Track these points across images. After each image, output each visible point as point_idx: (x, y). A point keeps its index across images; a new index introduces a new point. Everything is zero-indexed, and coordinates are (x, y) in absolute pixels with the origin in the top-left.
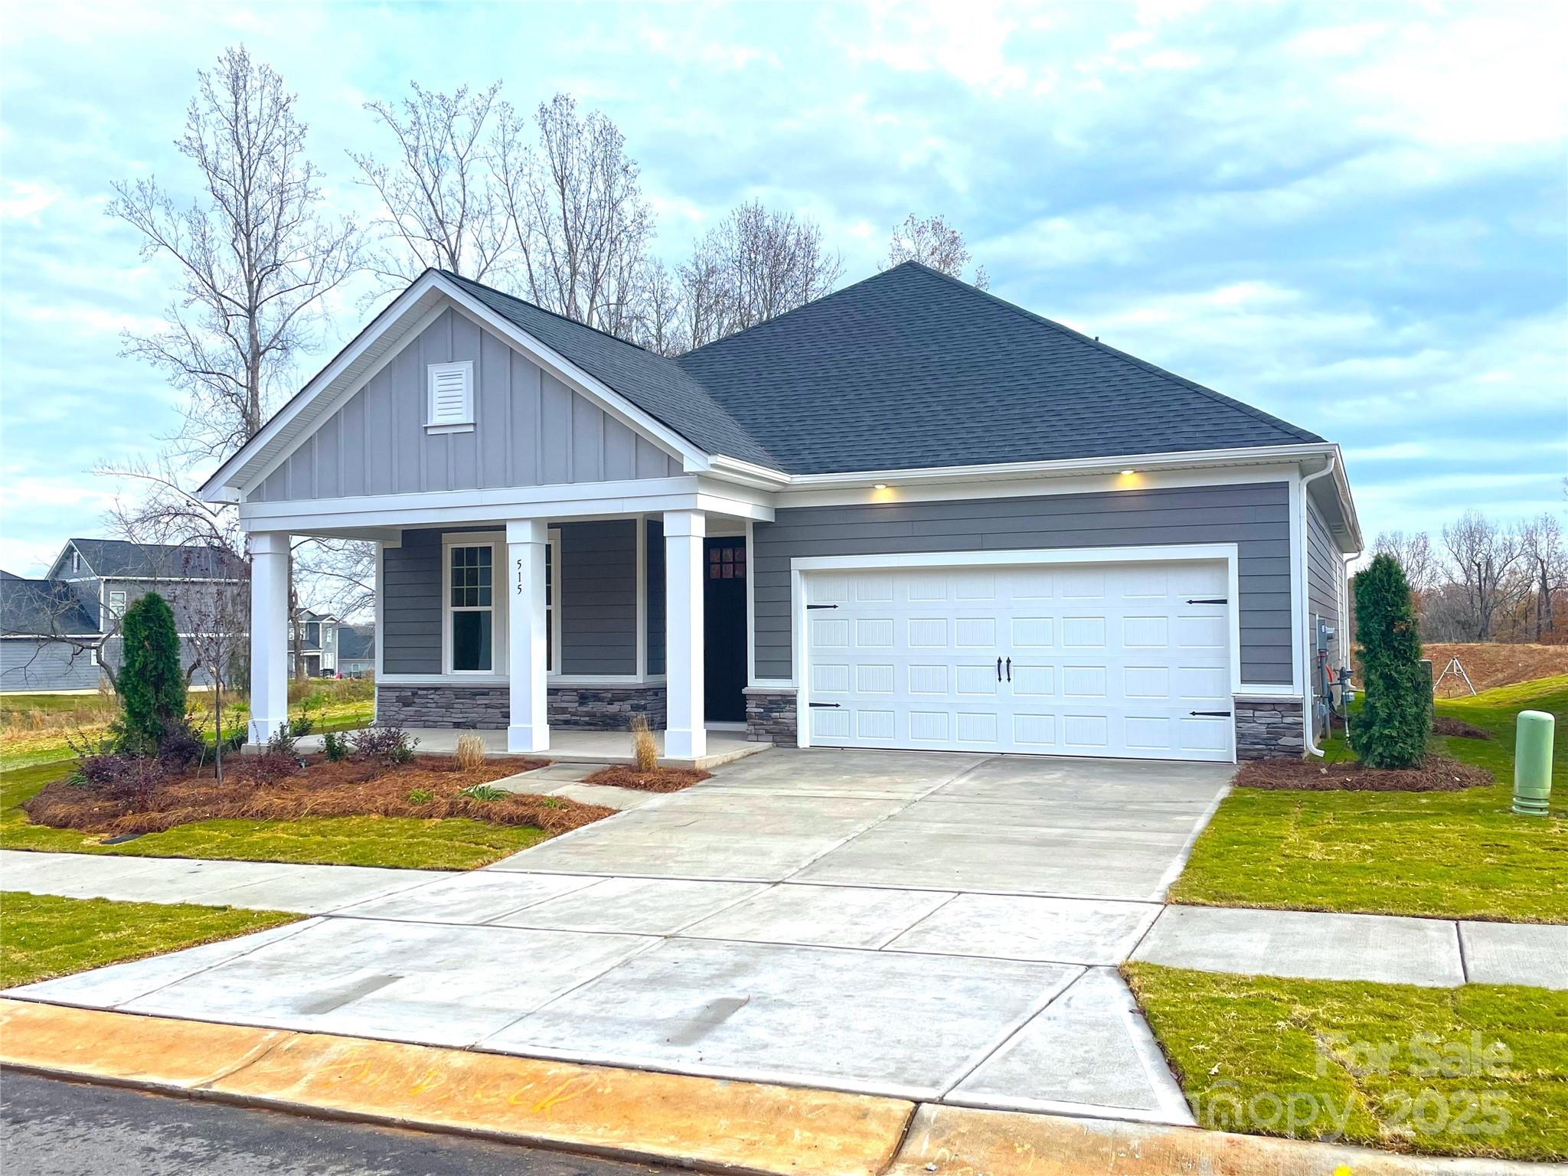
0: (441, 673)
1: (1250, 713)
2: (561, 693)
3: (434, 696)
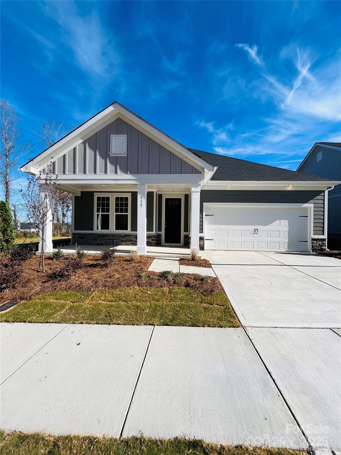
0: (93, 230)
1: (315, 241)
2: (130, 236)
3: (91, 236)
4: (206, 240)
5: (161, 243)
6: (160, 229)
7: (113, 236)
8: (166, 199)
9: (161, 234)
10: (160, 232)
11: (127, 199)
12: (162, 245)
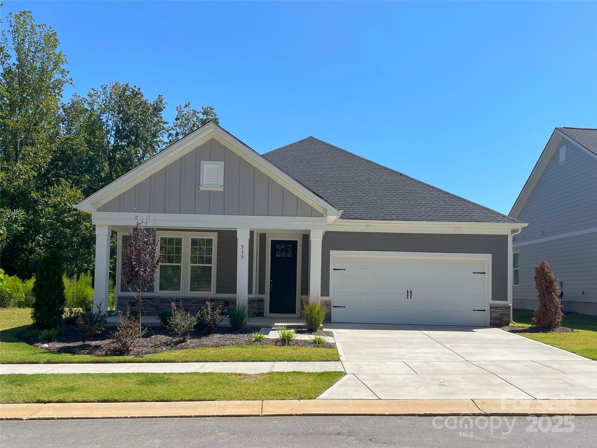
0: (153, 292)
1: (494, 310)
2: (215, 301)
3: (149, 302)
4: (334, 307)
5: (263, 313)
6: (262, 290)
7: (186, 301)
8: (272, 241)
9: (264, 298)
10: (261, 296)
11: (210, 242)
12: (265, 316)
